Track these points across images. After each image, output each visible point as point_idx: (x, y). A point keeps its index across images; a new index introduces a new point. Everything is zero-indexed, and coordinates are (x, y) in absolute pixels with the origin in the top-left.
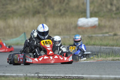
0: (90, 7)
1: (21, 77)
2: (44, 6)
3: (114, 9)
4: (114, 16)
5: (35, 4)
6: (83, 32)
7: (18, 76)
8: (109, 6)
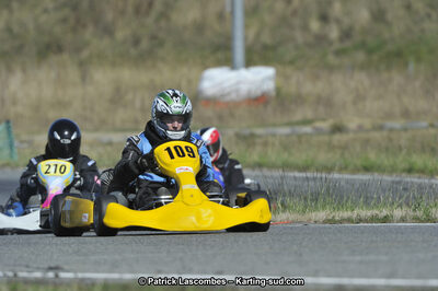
0: (246, 27)
2: (79, 25)
3: (334, 33)
4: (331, 59)
5: (43, 18)
6: (220, 118)
8: (315, 25)
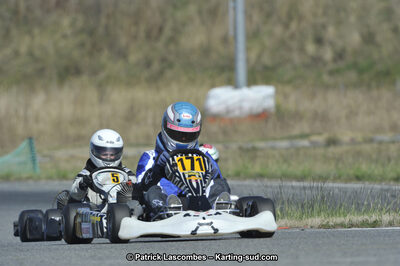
0: (248, 49)
4: (326, 78)
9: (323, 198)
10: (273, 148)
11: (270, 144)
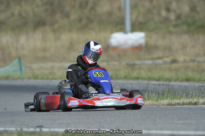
1: (12, 133)
2: (53, 13)
5: (37, 9)
7: (6, 131)
8: (164, 13)
9: (169, 90)
10: (144, 64)
11: (143, 62)
